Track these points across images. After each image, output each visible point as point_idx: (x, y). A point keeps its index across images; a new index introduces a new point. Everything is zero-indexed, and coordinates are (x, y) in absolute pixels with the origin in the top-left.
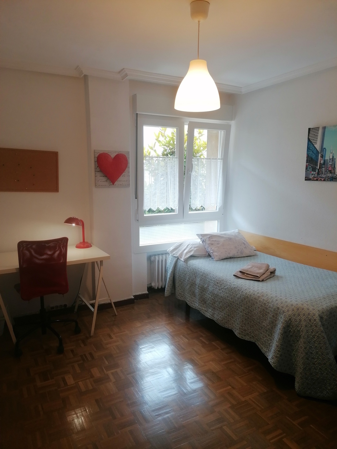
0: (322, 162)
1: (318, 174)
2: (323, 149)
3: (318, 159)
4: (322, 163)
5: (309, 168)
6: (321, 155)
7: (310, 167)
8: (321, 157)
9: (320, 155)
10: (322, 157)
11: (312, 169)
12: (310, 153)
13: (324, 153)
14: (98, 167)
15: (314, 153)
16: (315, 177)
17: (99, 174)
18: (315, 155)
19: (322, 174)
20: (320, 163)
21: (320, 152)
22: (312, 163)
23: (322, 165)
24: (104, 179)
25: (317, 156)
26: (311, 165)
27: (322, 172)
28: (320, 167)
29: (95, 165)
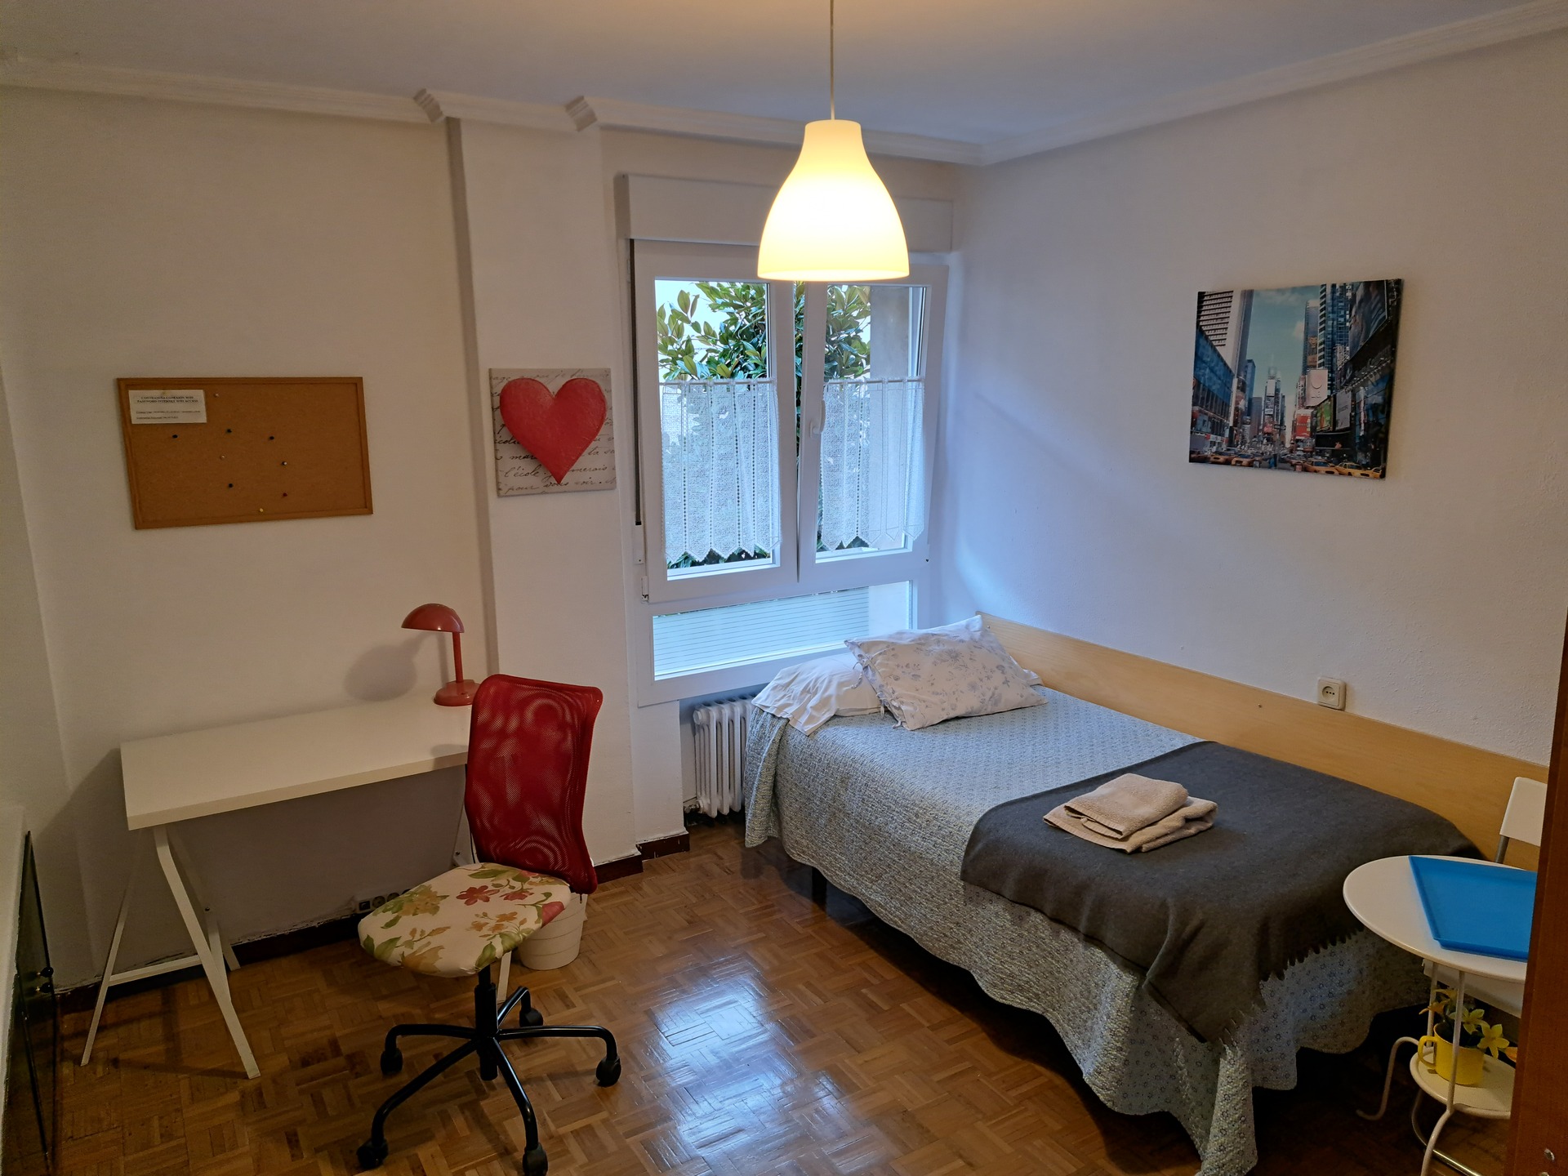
0: (1243, 404)
1: (1231, 442)
2: (1245, 364)
3: (1229, 396)
4: (1243, 408)
5: (1201, 422)
6: (1239, 382)
7: (1204, 421)
8: (1238, 388)
9: (1235, 381)
10: (1242, 387)
11: (1212, 428)
12: (1204, 375)
13: (1249, 376)
14: (504, 426)
15: (1216, 375)
16: (1221, 454)
17: (508, 451)
18: (1219, 381)
19: (1243, 443)
20: (1237, 409)
21: (1235, 371)
22: (1211, 407)
23: (1243, 413)
24: (528, 466)
25: (1227, 386)
26: (1206, 414)
27: (1243, 437)
28: (1235, 422)
29: (494, 420)
